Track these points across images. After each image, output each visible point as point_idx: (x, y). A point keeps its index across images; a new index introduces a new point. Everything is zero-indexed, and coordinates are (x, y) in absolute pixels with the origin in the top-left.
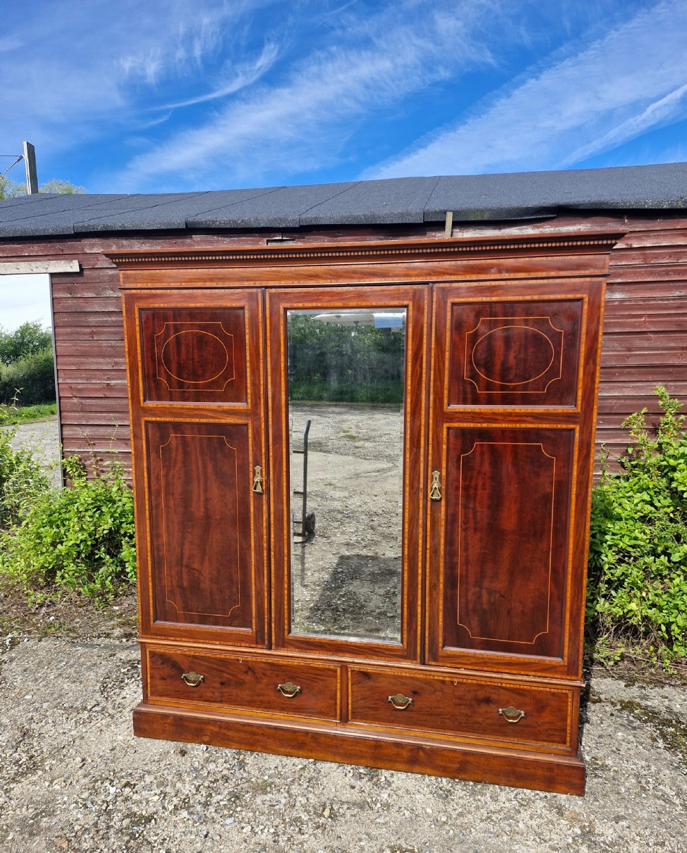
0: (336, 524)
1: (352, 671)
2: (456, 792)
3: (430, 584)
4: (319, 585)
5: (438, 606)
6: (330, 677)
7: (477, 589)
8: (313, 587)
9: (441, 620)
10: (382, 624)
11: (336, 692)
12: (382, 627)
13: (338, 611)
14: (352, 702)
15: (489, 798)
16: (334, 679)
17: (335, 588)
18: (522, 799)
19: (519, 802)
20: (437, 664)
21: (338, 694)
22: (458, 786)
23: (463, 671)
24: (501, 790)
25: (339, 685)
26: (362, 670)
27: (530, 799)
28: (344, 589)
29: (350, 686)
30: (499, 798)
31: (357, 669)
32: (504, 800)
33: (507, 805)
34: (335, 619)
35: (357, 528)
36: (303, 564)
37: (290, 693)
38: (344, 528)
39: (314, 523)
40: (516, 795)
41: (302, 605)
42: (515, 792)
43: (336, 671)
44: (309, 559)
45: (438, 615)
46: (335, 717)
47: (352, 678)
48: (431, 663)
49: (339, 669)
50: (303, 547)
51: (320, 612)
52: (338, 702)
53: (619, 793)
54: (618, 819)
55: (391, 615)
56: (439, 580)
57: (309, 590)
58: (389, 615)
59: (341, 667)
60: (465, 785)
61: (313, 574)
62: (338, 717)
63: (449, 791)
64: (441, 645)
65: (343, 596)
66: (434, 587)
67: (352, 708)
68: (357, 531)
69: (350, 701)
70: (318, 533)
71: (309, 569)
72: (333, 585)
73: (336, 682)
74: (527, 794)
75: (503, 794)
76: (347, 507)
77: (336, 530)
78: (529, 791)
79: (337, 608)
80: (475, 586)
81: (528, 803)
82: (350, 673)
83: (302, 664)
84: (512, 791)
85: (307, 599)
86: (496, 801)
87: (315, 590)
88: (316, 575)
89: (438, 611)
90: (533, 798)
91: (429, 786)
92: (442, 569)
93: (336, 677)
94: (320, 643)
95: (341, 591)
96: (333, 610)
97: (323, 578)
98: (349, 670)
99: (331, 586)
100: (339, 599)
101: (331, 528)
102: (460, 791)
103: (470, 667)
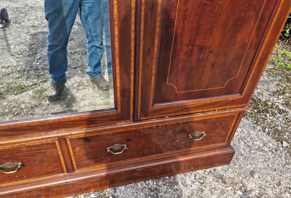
0: (23, 15)
1: (71, 140)
2: (161, 188)
3: (144, 49)
4: (20, 54)
5: (151, 71)
6: (49, 149)
7: (190, 47)
8: (17, 56)
9: (153, 83)
10: (70, 73)
11: (59, 157)
12: (71, 75)
13: (38, 70)
14: (75, 159)
15: (182, 186)
16: (54, 150)
17: (33, 55)
18: (199, 179)
19: (199, 182)
20: (148, 118)
21: (62, 158)
22: (160, 183)
23: (167, 119)
24: (185, 175)
25: (60, 153)
26: (80, 137)
27: (204, 177)
28: (38, 54)
29: (71, 150)
30: (187, 182)
31: (75, 138)
32: (190, 183)
33: (194, 187)
34: (38, 75)
35: (37, 16)
36: (7, 41)
37: (13, 169)
38: (29, 17)
39: (7, 15)
40: (195, 176)
41: (12, 70)
42: (193, 174)
43: (55, 143)
44: (10, 38)
45: (151, 79)
46: (63, 172)
47: (71, 144)
48: (142, 119)
49: (57, 142)
50: (4, 30)
51: (26, 72)
52: (63, 162)
53: (242, 155)
54: (252, 173)
55: (74, 67)
56: (153, 43)
57: (14, 58)
58: (72, 67)
59: (58, 140)
60: (164, 180)
61: (15, 47)
62: (65, 171)
63: (156, 189)
64: (151, 104)
65: (39, 59)
66: (148, 52)
67: (76, 163)
68: (37, 18)
69: (73, 159)
70: (12, 21)
71: (12, 44)
72: (31, 53)
73: (57, 151)
74: (200, 173)
75: (187, 178)
76: (27, 5)
77: (24, 19)
78: (200, 171)
79: (37, 68)
80: (188, 45)
81: (204, 180)
82: (69, 142)
83: (15, 147)
84: (191, 174)
85: (15, 65)
86: (186, 186)
87: (19, 58)
88: (17, 47)
89: (151, 77)
90: (204, 175)
91: (142, 190)
92: (158, 30)
93: (56, 147)
94: (29, 126)
95: (37, 56)
96: (35, 69)
97: (22, 49)
98: (68, 139)
99: (29, 53)
100: (37, 62)
101: (20, 17)
102: (163, 186)
103: (173, 115)
